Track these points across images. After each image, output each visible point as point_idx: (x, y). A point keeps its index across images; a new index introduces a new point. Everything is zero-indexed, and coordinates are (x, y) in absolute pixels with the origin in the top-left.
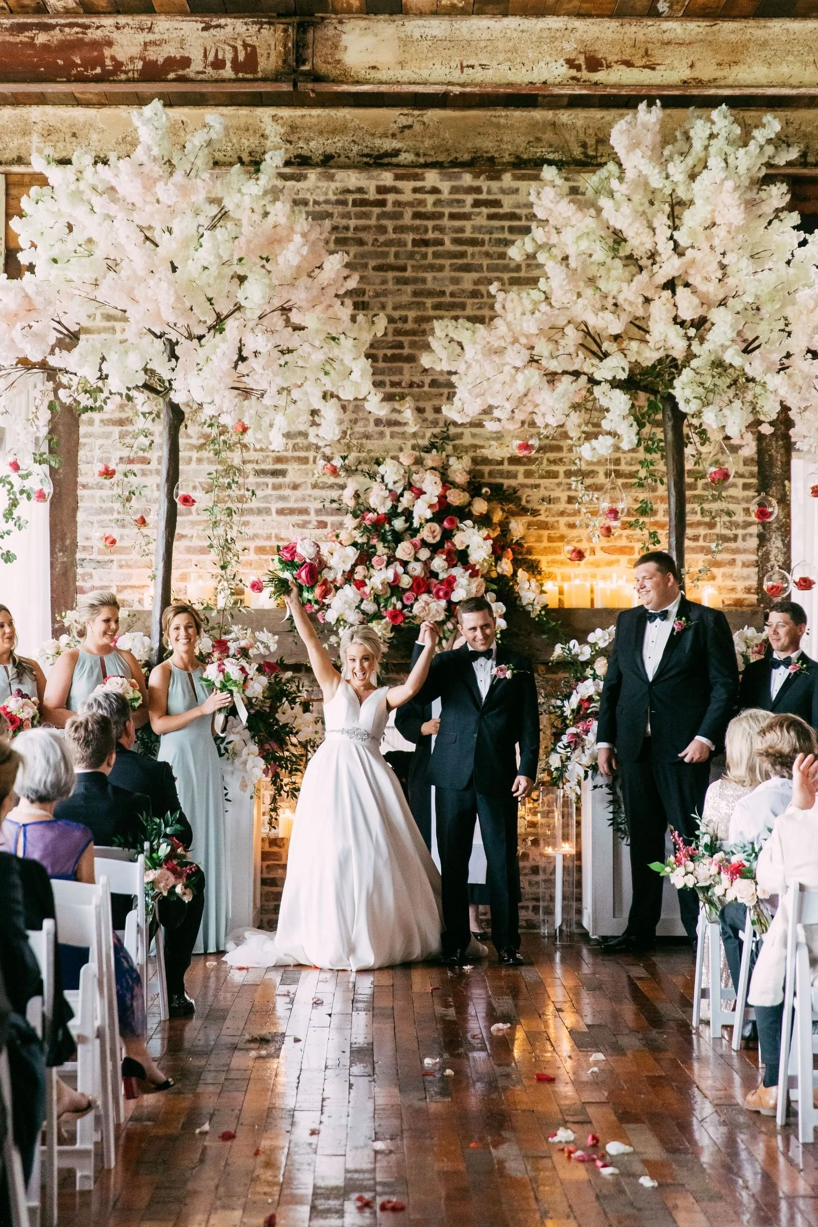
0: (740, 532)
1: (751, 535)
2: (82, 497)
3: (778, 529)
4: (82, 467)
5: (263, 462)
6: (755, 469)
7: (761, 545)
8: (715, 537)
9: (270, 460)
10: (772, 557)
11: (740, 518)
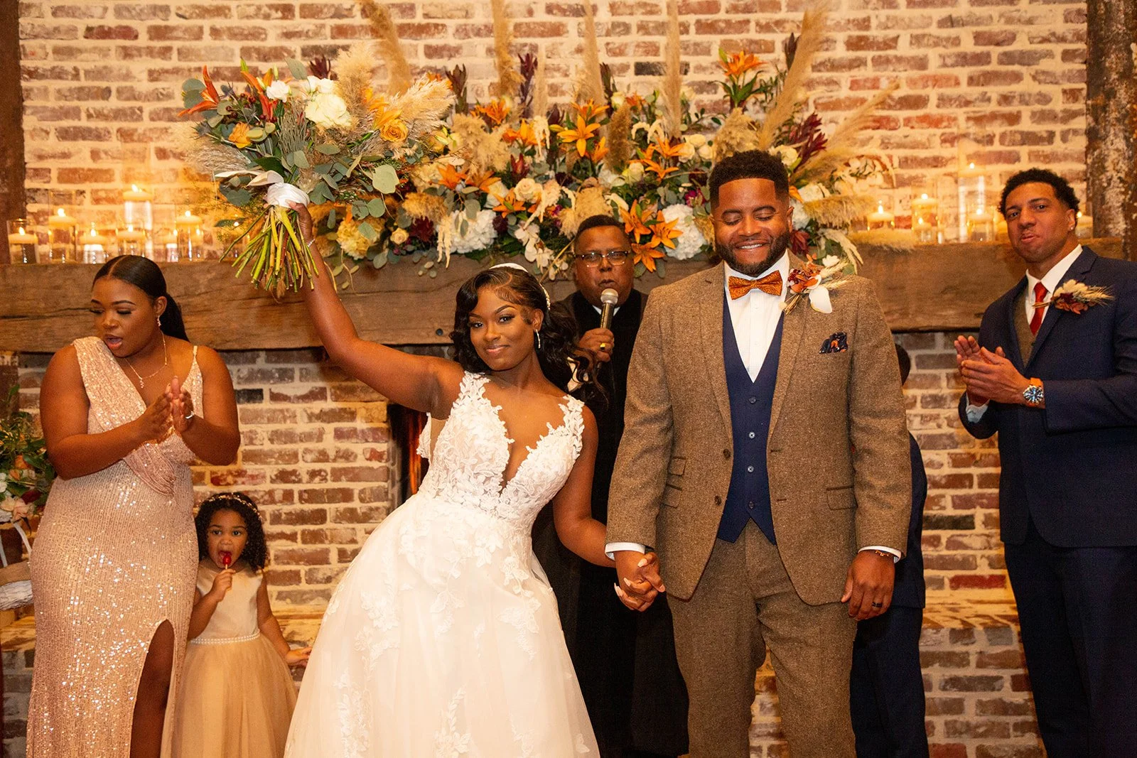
0: (1058, 128)
1: (1075, 132)
2: (29, 90)
3: (1118, 120)
4: (27, 44)
5: (316, 34)
6: (1083, 27)
7: (1090, 148)
8: (1018, 137)
9: (327, 31)
10: (1109, 164)
11: (1058, 104)
